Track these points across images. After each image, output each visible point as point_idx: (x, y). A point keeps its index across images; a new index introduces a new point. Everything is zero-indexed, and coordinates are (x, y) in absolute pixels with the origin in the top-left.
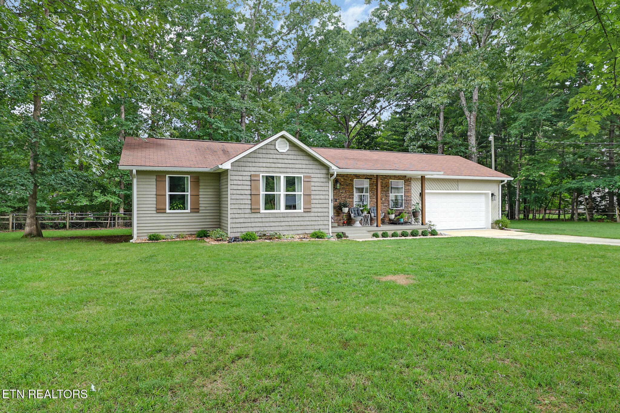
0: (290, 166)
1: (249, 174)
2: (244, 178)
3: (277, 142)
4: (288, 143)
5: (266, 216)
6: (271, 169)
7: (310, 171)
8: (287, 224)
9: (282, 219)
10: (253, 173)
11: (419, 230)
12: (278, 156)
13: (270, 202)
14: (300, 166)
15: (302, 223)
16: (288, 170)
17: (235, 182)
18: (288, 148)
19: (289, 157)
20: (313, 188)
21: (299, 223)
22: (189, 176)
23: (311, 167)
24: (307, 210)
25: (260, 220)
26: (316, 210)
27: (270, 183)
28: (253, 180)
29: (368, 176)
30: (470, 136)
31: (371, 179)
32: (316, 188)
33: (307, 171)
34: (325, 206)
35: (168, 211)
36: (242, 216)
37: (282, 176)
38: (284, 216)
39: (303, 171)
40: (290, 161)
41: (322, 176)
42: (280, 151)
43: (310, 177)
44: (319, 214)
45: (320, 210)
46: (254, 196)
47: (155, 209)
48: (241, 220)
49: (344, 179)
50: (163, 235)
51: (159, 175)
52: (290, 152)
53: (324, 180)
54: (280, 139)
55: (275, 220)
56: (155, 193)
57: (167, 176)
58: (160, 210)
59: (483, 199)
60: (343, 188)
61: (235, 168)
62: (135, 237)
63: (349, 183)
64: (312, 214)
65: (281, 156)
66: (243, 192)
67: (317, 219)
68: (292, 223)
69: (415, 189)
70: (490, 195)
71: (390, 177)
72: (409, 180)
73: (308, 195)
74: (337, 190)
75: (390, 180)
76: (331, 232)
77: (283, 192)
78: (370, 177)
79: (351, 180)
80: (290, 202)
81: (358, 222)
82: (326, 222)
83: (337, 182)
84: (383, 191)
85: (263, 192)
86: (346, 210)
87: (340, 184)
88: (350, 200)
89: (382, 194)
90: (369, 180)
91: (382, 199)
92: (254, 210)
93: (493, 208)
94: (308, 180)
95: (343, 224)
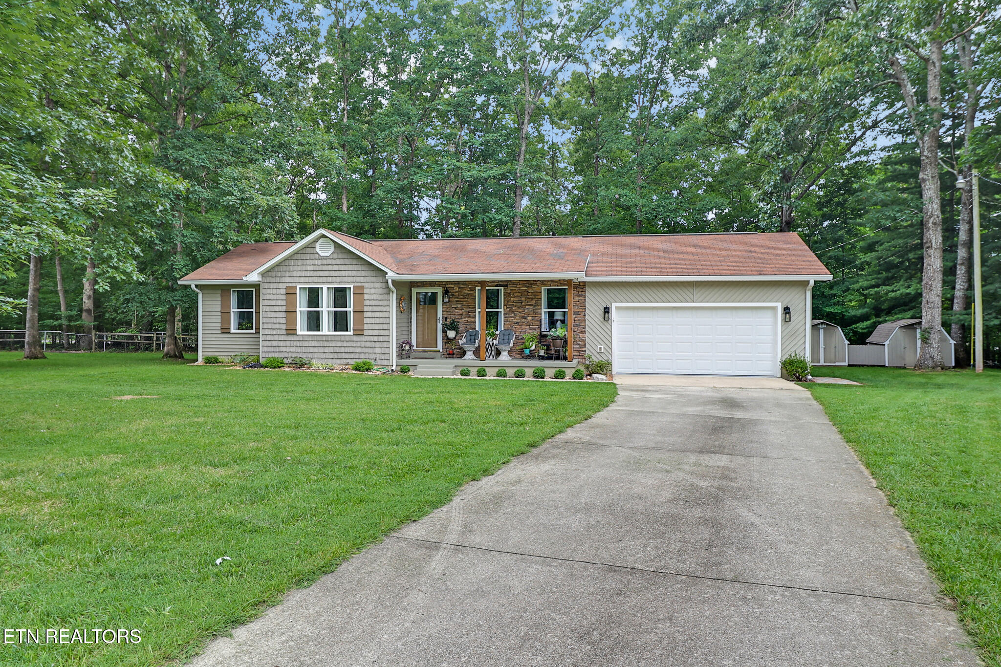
0: (336, 274)
1: (285, 285)
2: (278, 291)
3: (318, 245)
4: (333, 244)
5: (304, 339)
6: (311, 279)
7: (362, 279)
8: (331, 350)
9: (326, 344)
10: (288, 285)
11: (546, 370)
12: (320, 262)
13: (314, 322)
14: (350, 273)
15: (352, 350)
16: (334, 279)
17: (268, 297)
18: (332, 250)
19: (334, 262)
20: (367, 303)
21: (347, 350)
22: (254, 290)
23: (364, 273)
24: (359, 332)
25: (298, 344)
26: (371, 332)
27: (314, 297)
28: (289, 293)
29: (501, 281)
30: (924, 180)
31: (507, 286)
32: (372, 303)
33: (359, 279)
34: (385, 327)
35: (232, 331)
36: (276, 338)
37: (325, 287)
38: (328, 339)
39: (354, 279)
40: (335, 268)
41: (378, 285)
42: (322, 254)
43: (363, 287)
44: (376, 339)
45: (376, 333)
46: (291, 312)
47: (219, 328)
48: (275, 343)
49: (459, 288)
50: (220, 358)
51: (224, 290)
52: (335, 256)
53: (384, 291)
54: (321, 240)
55: (314, 344)
56: (219, 310)
57: (232, 290)
58: (225, 330)
59: (766, 318)
60: (457, 301)
61: (269, 280)
62: (200, 359)
63: (468, 294)
64: (365, 338)
65: (325, 262)
66: (277, 309)
67: (373, 344)
68: (338, 350)
69: (593, 302)
70: (780, 311)
71: (543, 282)
72: (581, 286)
73: (359, 312)
74: (448, 304)
75: (543, 288)
76: (395, 364)
77: (326, 309)
78: (506, 284)
79: (471, 289)
80: (340, 322)
81: (471, 353)
82: (386, 351)
83: (446, 292)
84: (527, 305)
85: (302, 308)
86: (451, 334)
87: (453, 295)
88: (470, 319)
89: (526, 310)
90: (502, 288)
91: (526, 318)
92: (291, 331)
93: (788, 337)
94: (359, 292)
95: (450, 355)
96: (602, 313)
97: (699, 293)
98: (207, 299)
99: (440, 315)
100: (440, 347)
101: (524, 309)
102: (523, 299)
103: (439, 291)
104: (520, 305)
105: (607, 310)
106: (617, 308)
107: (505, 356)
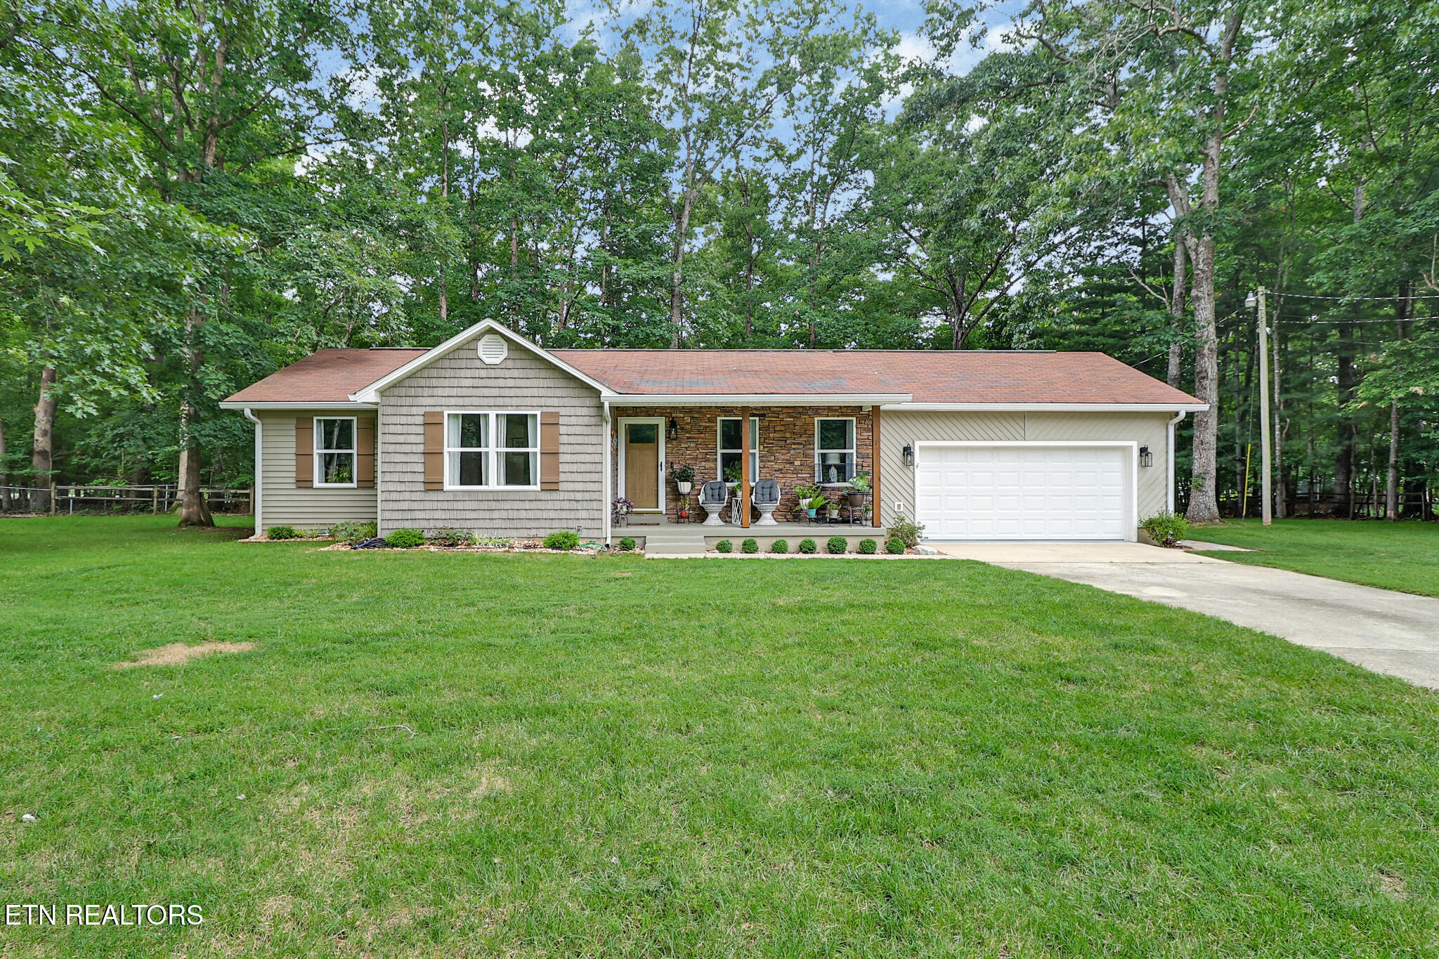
0: (512, 392)
1: (422, 411)
2: (410, 420)
3: (480, 344)
4: (506, 345)
5: (456, 497)
6: (467, 401)
7: (556, 402)
8: (504, 514)
9: (494, 505)
10: (428, 409)
11: (847, 540)
12: (483, 373)
13: (471, 470)
14: (535, 392)
15: (538, 514)
16: (507, 401)
17: (392, 429)
18: (505, 354)
19: (507, 374)
20: (564, 439)
21: (531, 515)
22: (355, 419)
23: (559, 392)
24: (551, 486)
25: (445, 505)
26: (571, 486)
27: (472, 429)
28: (432, 423)
29: (756, 408)
30: (1198, 298)
31: (764, 415)
32: (572, 439)
33: (549, 402)
34: (595, 477)
35: (316, 484)
36: (407, 496)
37: (492, 414)
38: (497, 497)
39: (543, 401)
40: (510, 383)
41: (585, 411)
42: (488, 361)
43: (557, 415)
44: (579, 496)
45: (580, 486)
46: (433, 454)
47: (293, 480)
48: (405, 506)
49: (692, 418)
50: (297, 530)
51: (302, 418)
52: (510, 364)
53: (593, 421)
54: (487, 337)
55: (474, 505)
56: (294, 451)
57: (315, 419)
58: (304, 482)
59: (1114, 464)
60: (688, 438)
61: (392, 401)
62: (258, 531)
63: (706, 427)
64: (561, 496)
65: (492, 373)
66: (407, 448)
67: (574, 505)
68: (515, 515)
69: (891, 439)
70: (1136, 453)
71: (817, 410)
72: (872, 416)
73: (551, 454)
74: (674, 442)
75: (816, 419)
76: (609, 535)
77: (493, 448)
78: (762, 412)
79: (710, 420)
80: (517, 471)
81: (716, 515)
82: (596, 515)
83: (672, 424)
84: (794, 444)
85: (452, 447)
86: (685, 487)
87: (682, 429)
88: (708, 465)
89: (792, 452)
90: (757, 419)
91: (792, 463)
92: (433, 484)
93: (1145, 488)
94: (551, 422)
95: (680, 518)
96: (900, 455)
97: (1031, 427)
98: (270, 433)
99: (662, 458)
100: (662, 507)
101: (789, 450)
102: (788, 435)
103: (661, 422)
104: (783, 443)
105: (907, 451)
106: (921, 448)
107: (767, 519)
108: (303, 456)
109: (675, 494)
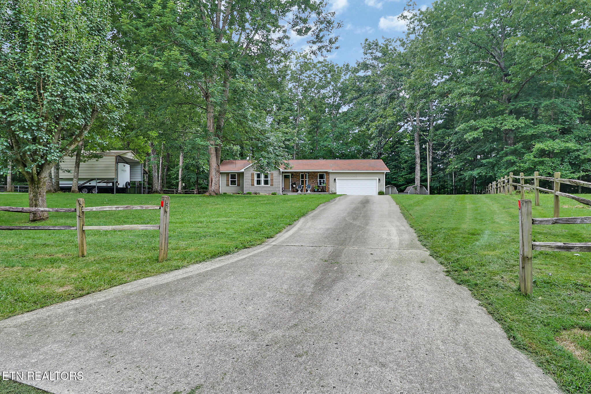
2: (249, 174)
5: (256, 187)
8: (264, 190)
10: (252, 172)
13: (259, 182)
17: (246, 176)
21: (269, 190)
22: (236, 174)
24: (272, 185)
26: (275, 185)
27: (259, 176)
28: (253, 175)
32: (275, 177)
34: (279, 184)
35: (230, 185)
36: (249, 187)
37: (262, 173)
38: (263, 187)
39: (270, 171)
41: (277, 173)
43: (273, 173)
44: (276, 187)
45: (277, 185)
46: (253, 180)
47: (226, 185)
49: (296, 174)
51: (227, 174)
53: (279, 174)
55: (259, 188)
56: (226, 180)
57: (230, 174)
59: (374, 182)
60: (295, 177)
61: (246, 171)
62: (221, 193)
63: (298, 175)
64: (273, 187)
66: (249, 179)
68: (266, 190)
69: (332, 178)
70: (378, 180)
71: (318, 172)
72: (328, 173)
73: (272, 180)
74: (293, 178)
75: (318, 174)
76: (281, 193)
77: (262, 179)
78: (308, 173)
80: (266, 182)
82: (279, 190)
83: (292, 175)
85: (256, 179)
86: (294, 186)
89: (314, 180)
91: (314, 182)
92: (253, 185)
93: (379, 186)
94: (272, 175)
95: (293, 191)
97: (358, 175)
98: (222, 176)
99: (290, 181)
100: (290, 190)
102: (313, 177)
103: (290, 174)
105: (335, 180)
106: (337, 179)
107: (309, 192)
108: (228, 180)
109: (293, 187)
